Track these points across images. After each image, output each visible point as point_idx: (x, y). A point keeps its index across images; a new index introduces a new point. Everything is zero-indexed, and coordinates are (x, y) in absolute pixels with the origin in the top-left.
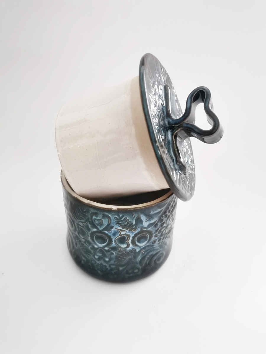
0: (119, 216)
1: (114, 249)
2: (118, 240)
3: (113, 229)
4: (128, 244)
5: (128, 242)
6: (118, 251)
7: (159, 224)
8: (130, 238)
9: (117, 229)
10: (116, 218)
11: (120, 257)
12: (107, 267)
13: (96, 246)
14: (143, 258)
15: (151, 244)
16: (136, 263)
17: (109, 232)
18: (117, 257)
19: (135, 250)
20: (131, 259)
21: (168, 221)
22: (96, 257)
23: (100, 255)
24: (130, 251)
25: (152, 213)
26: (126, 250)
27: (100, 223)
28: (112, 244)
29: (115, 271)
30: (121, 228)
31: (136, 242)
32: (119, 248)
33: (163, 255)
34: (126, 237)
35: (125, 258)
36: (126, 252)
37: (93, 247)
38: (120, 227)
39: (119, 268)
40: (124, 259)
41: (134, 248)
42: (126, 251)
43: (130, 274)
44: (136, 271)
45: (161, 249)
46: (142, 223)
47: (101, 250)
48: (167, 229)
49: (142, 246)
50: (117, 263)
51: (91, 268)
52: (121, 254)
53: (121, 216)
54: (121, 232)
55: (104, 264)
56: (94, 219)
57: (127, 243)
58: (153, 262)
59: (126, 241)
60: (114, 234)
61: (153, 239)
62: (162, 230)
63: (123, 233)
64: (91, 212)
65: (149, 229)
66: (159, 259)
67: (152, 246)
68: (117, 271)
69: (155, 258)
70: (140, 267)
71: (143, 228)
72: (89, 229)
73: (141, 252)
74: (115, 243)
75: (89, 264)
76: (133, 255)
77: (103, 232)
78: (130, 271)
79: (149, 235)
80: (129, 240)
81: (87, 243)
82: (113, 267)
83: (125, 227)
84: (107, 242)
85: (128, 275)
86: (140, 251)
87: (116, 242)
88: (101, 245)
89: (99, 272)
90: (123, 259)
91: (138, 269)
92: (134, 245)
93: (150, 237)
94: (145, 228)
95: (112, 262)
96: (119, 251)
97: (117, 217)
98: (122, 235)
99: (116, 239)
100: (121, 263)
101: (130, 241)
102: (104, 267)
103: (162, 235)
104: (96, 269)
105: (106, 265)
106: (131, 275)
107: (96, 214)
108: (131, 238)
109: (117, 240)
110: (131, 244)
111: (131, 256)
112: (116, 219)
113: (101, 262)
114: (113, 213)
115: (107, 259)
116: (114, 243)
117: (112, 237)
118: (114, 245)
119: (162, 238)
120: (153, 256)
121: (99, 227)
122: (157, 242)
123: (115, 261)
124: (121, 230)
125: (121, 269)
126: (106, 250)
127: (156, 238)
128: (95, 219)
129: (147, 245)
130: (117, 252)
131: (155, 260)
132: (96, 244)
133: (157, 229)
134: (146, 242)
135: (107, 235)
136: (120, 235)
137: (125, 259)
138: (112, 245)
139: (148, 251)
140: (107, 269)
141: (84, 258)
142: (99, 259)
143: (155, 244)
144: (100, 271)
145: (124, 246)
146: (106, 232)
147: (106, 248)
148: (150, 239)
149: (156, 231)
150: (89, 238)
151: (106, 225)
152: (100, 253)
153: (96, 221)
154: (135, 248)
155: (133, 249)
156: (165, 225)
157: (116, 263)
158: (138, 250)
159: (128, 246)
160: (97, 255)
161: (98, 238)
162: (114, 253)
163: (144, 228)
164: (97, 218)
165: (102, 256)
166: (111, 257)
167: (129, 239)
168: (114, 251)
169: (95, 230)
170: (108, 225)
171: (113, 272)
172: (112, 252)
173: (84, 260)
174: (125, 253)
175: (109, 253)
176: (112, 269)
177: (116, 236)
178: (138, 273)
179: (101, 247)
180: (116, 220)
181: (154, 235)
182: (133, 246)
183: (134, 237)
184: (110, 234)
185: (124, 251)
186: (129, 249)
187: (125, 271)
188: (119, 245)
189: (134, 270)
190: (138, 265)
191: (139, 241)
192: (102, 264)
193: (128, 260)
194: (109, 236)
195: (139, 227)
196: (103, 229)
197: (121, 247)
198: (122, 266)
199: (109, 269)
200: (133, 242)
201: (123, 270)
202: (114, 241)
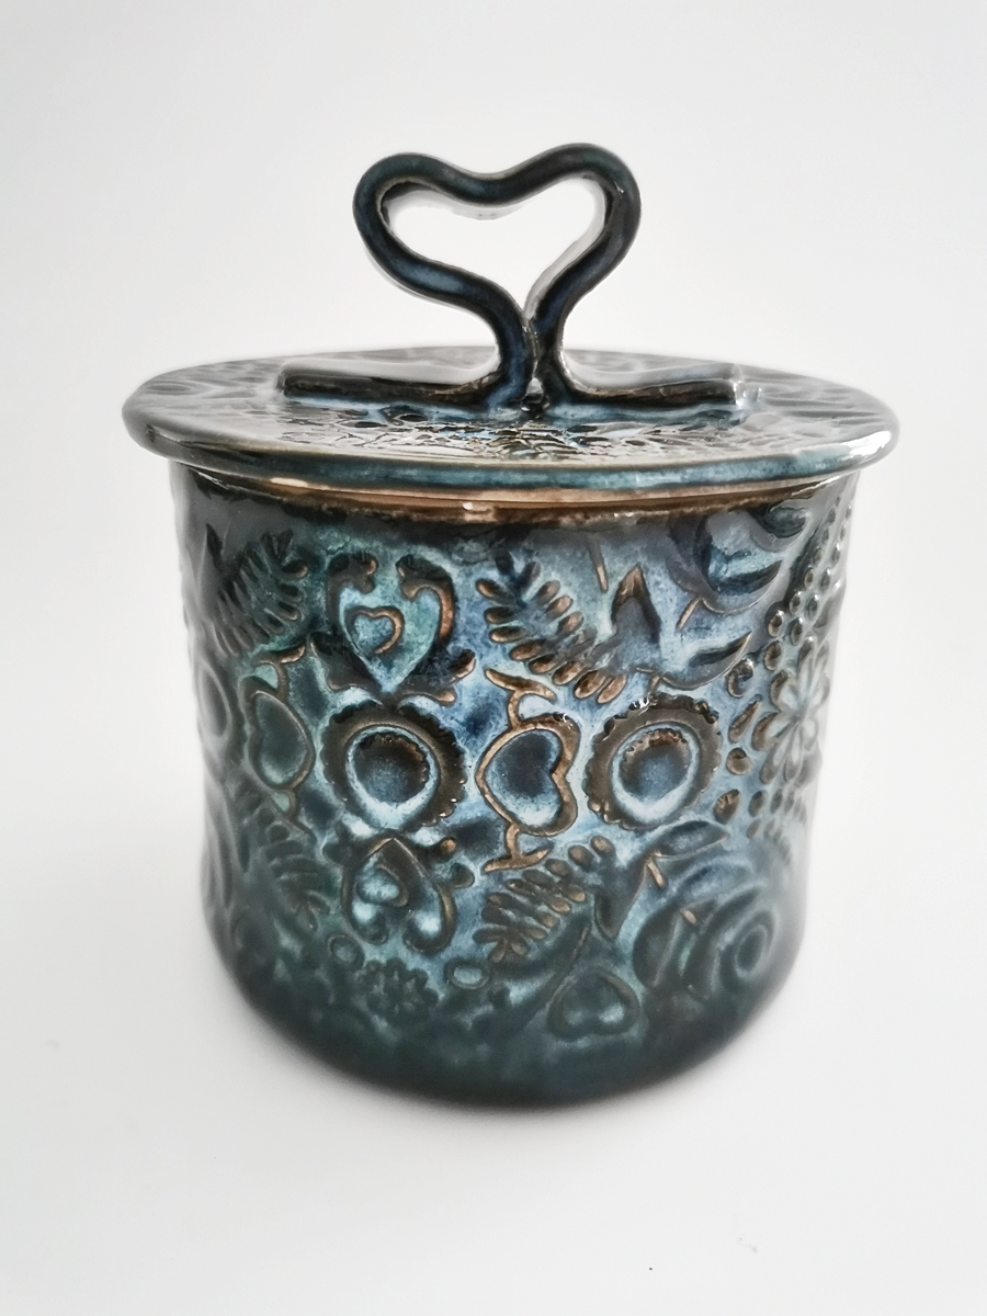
0: (505, 567)
1: (474, 835)
2: (500, 768)
3: (470, 680)
4: (565, 798)
5: (567, 784)
6: (500, 851)
7: (759, 674)
8: (575, 753)
9: (493, 672)
10: (490, 585)
11: (511, 904)
12: (433, 983)
13: (360, 829)
14: (658, 925)
15: (708, 818)
16: (615, 956)
17: (442, 704)
18: (492, 907)
19: (609, 854)
20: (579, 923)
21: (804, 676)
22: (364, 912)
23: (389, 891)
24: (578, 855)
25: (718, 569)
26: (550, 847)
27: (388, 639)
28: (462, 797)
29: (479, 1012)
30: (519, 670)
31: (618, 785)
32: (508, 825)
33: (769, 927)
34: (555, 745)
35: (543, 908)
36: (549, 864)
37: (345, 833)
38: (511, 655)
39: (506, 992)
40: (540, 918)
41: (599, 838)
42: (552, 856)
43: (572, 1034)
44: (614, 1015)
45: (761, 883)
46: (654, 638)
47: (397, 854)
48: (797, 740)
49: (653, 826)
50: (493, 952)
51: (332, 1000)
52: (518, 875)
53: (519, 566)
54: (521, 699)
55: (414, 962)
56: (347, 611)
57: (557, 790)
58: (716, 964)
59: (552, 771)
60: (477, 723)
61: (722, 779)
62: (775, 728)
63: (532, 706)
64: (328, 560)
65: (697, 694)
66: (748, 950)
67: (717, 835)
68: (490, 1008)
69: (728, 937)
70: (638, 989)
71: (661, 681)
72: (316, 703)
73: (645, 871)
74: (483, 793)
75: (321, 974)
76: (594, 887)
77: (404, 702)
78: (576, 1017)
79: (698, 743)
80: (569, 765)
81: (304, 820)
82: (468, 979)
83: (545, 660)
84: (430, 785)
85: (563, 1044)
86: (638, 864)
87: (489, 778)
88: (391, 814)
89: (381, 1024)
90: (532, 922)
91: (625, 999)
92: (602, 811)
93: (700, 755)
94: (674, 680)
95: (463, 942)
96: (507, 857)
97: (494, 575)
98: (524, 722)
99: (490, 755)
100: (517, 948)
101: (576, 776)
102: (410, 985)
103: (765, 773)
104: (361, 1003)
105: (424, 966)
106: (582, 1043)
107: (356, 568)
108: (585, 753)
109: (493, 768)
110: (581, 798)
111: (581, 897)
112: (486, 598)
113: (396, 947)
114: (472, 547)
115: (430, 924)
116: (471, 788)
117: (460, 743)
118: (471, 808)
119: (770, 789)
120: (724, 915)
121: (377, 670)
122: (742, 815)
123: (480, 938)
124: (520, 683)
125: (517, 992)
126: (419, 850)
127: (737, 783)
128: (356, 612)
129: (683, 820)
130: (490, 862)
131: (730, 949)
132: (359, 811)
133: (742, 704)
134: (678, 793)
135: (428, 724)
136: (510, 729)
137: (547, 915)
138: (463, 805)
139: (690, 872)
140: (430, 997)
141: (287, 941)
142: (378, 932)
143: (728, 828)
144: (389, 1020)
145: (536, 813)
146: (423, 703)
147: (426, 836)
148: (700, 781)
149: (738, 725)
150: (319, 767)
151: (424, 649)
152: (389, 880)
153: (361, 623)
154: (611, 834)
155: (593, 841)
156: (786, 697)
157: (488, 947)
158: (626, 849)
159: (562, 819)
160: (366, 899)
161: (382, 752)
162: (475, 868)
163: (668, 675)
164: (372, 600)
165: (397, 899)
166: (458, 901)
167: (569, 755)
168: (473, 859)
169: (355, 696)
170: (439, 645)
171: (468, 1020)
172: (463, 859)
173: (287, 956)
174: (541, 869)
175: (442, 871)
176: (461, 999)
177: (491, 736)
179: (390, 833)
180: (486, 605)
181: (725, 749)
182: (595, 820)
183: (602, 747)
184: (449, 722)
185: (540, 855)
186: (567, 839)
187: (542, 1014)
188: (503, 808)
189: (602, 1008)
190: (625, 975)
191: (634, 783)
192: (395, 965)
193: (563, 925)
194: (445, 740)
195: (633, 670)
196: (402, 686)
197: (518, 822)
198: (522, 971)
199: (441, 996)
200: (595, 784)
201: (532, 1004)
202: (476, 772)
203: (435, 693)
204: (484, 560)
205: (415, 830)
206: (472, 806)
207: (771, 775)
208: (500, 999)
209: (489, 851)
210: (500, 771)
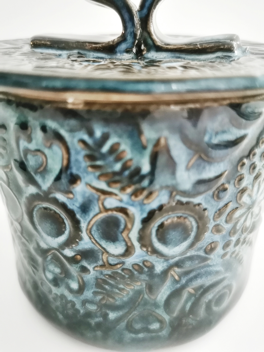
0: (91, 133)
1: (89, 255)
2: (97, 227)
3: (79, 188)
4: (129, 244)
5: (129, 239)
6: (100, 263)
7: (231, 189)
8: (133, 225)
9: (90, 186)
10: (83, 142)
11: (107, 283)
12: (78, 306)
13: (43, 244)
14: (176, 294)
15: (201, 253)
16: (156, 305)
17: (68, 198)
18: (100, 283)
19: (151, 268)
20: (139, 293)
21: (256, 188)
22: (49, 275)
23: (57, 270)
24: (136, 267)
26: (123, 263)
27: (42, 165)
28: (81, 239)
29: (97, 320)
30: (103, 185)
31: (154, 240)
32: (103, 253)
33: (230, 291)
34: (123, 221)
35: (121, 286)
36: (123, 270)
37: (38, 245)
38: (99, 178)
39: (108, 314)
40: (120, 289)
41: (147, 261)
42: (125, 267)
43: (136, 332)
44: (155, 326)
45: (228, 275)
46: (173, 173)
47: (57, 257)
48: (250, 215)
49: (173, 257)
50: (101, 300)
52: (109, 273)
53: (98, 133)
54: (105, 199)
55: (70, 297)
56: (24, 150)
57: (124, 240)
58: (204, 306)
59: (122, 232)
60: (85, 208)
61: (208, 237)
62: (237, 214)
63: (111, 202)
65: (196, 200)
66: (219, 300)
67: (205, 259)
68: (101, 319)
69: (209, 296)
70: (167, 318)
71: (177, 194)
72: (19, 190)
73: (169, 275)
74: (90, 238)
75: (40, 293)
76: (144, 280)
77: (52, 195)
78: (138, 326)
79: (197, 222)
80: (130, 230)
82: (92, 308)
83: (116, 182)
84: (67, 232)
85: (133, 336)
86: (165, 273)
87: (93, 233)
89: (60, 316)
90: (117, 291)
91: (161, 322)
92: (147, 251)
93: (198, 227)
94: (184, 193)
95: (88, 294)
96: (103, 266)
97: (86, 137)
98: (107, 210)
99: (92, 223)
100: (111, 300)
101: (134, 235)
102: (69, 305)
103: (233, 232)
104: (54, 306)
105: (74, 300)
106: (141, 336)
108: (137, 225)
109: (94, 228)
110: (137, 245)
111: (139, 284)
112: (83, 149)
113: (61, 291)
114: (73, 122)
115: (75, 286)
116: (84, 235)
117: (78, 216)
118: (86, 244)
119: (234, 239)
120: (206, 290)
121: (38, 178)
122: (219, 250)
123: (95, 293)
124: (103, 192)
125: (112, 316)
126: (66, 257)
127: (217, 237)
128: (26, 152)
129: (188, 254)
130: (97, 266)
131: (210, 301)
133: (222, 204)
134: (185, 244)
135: (63, 206)
136: (100, 212)
137: (123, 289)
138: (82, 242)
139: (192, 275)
140: (78, 311)
142: (56, 282)
143: (212, 256)
144: (63, 315)
145: (116, 249)
146: (61, 197)
147: (68, 253)
148: (197, 238)
149: (220, 212)
150: (25, 217)
151: (57, 172)
152: (57, 266)
153: (29, 157)
154: (153, 259)
155: (144, 262)
156: (245, 199)
157: (99, 297)
158: (159, 267)
159: (128, 251)
160: (49, 271)
162: (90, 267)
163: (181, 191)
164: (32, 146)
165: (61, 273)
166: (85, 279)
167: (129, 226)
168: (89, 264)
169: (32, 190)
170: (64, 170)
171: (92, 322)
172: (85, 263)
174: (120, 271)
175: (76, 267)
176: (89, 315)
177: (92, 214)
178: (160, 334)
179: (54, 249)
180: (84, 153)
181: (211, 225)
182: (145, 254)
184: (74, 206)
185: (119, 266)
186: (130, 261)
187: (123, 324)
188: (100, 245)
189: (150, 323)
190: (161, 312)
191: (163, 239)
192: (63, 297)
193: (131, 293)
194: (71, 214)
195: (162, 188)
196: (50, 188)
197: (107, 252)
198: (115, 308)
199: (82, 311)
200: (142, 238)
201: (118, 320)
202: (87, 230)
203: (65, 193)
204: (80, 130)
205: (63, 249)
207: (235, 233)
208: (105, 316)
209: (96, 262)
210: (98, 230)
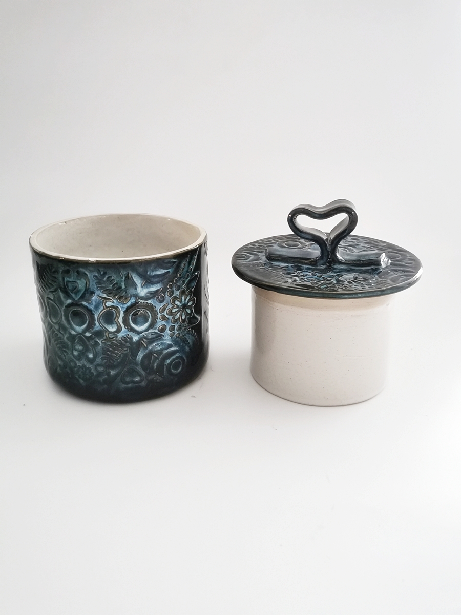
0: (99, 272)
1: (99, 334)
2: (103, 318)
3: (94, 298)
4: (119, 325)
5: (119, 322)
6: (105, 338)
7: (166, 297)
8: (120, 315)
9: (99, 296)
10: (96, 276)
11: (109, 351)
12: (93, 370)
13: (73, 333)
14: (147, 357)
15: (158, 332)
16: (136, 364)
17: (89, 303)
18: (105, 351)
19: (131, 339)
20: (126, 355)
21: (182, 298)
22: (76, 353)
23: (81, 348)
24: (123, 338)
25: (150, 273)
26: (117, 337)
27: (75, 289)
28: (95, 325)
29: (104, 377)
30: (105, 296)
31: (131, 322)
32: (106, 332)
33: (183, 361)
34: (115, 313)
36: (117, 341)
37: (70, 334)
38: (102, 292)
39: (110, 372)
40: (115, 354)
41: (128, 335)
42: (117, 339)
43: (128, 383)
44: (137, 379)
45: (177, 349)
46: (136, 289)
47: (81, 338)
48: (183, 313)
49: (141, 332)
50: (106, 362)
51: (70, 376)
52: (109, 344)
53: (102, 273)
54: (106, 302)
55: (88, 365)
56: (66, 282)
57: (116, 323)
58: (166, 368)
59: (115, 319)
60: (97, 307)
61: (159, 322)
62: (174, 310)
63: (109, 304)
64: (61, 270)
65: (149, 302)
66: (175, 365)
67: (160, 335)
68: (106, 376)
69: (168, 361)
70: (143, 373)
71: (139, 299)
72: (61, 303)
73: (141, 343)
74: (99, 324)
75: (68, 370)
76: (128, 347)
77: (80, 303)
78: (128, 379)
79: (151, 313)
80: (119, 317)
81: (61, 331)
82: (101, 369)
83: (110, 293)
84: (87, 322)
85: (125, 386)
86: (139, 342)
87: (101, 321)
88: (80, 329)
89: (82, 381)
91: (140, 375)
92: (128, 328)
93: (152, 317)
94: (142, 298)
95: (99, 360)
96: (107, 339)
97: (97, 274)
98: (107, 307)
99: (100, 315)
100: (111, 361)
101: (120, 320)
102: (87, 371)
103: (173, 320)
104: (77, 377)
105: (90, 366)
106: (130, 385)
107: (67, 272)
108: (122, 315)
109: (101, 318)
110: (122, 325)
111: (125, 349)
112: (96, 280)
113: (84, 362)
114: (91, 268)
115: (91, 356)
116: (97, 323)
117: (93, 312)
118: (97, 327)
119: (175, 325)
120: (164, 356)
121: (73, 295)
122: (168, 331)
123: (102, 359)
124: (105, 298)
125: (113, 372)
126: (86, 337)
127: (165, 323)
128: (68, 282)
129: (150, 331)
130: (103, 340)
131: (169, 365)
132: (73, 329)
133: (162, 304)
134: (146, 325)
135: (86, 308)
136: (104, 309)
137: (118, 353)
138: (95, 327)
139: (154, 344)
140: (92, 374)
141: (60, 362)
142: (79, 358)
143: (163, 334)
145: (112, 329)
146: (84, 303)
147: (88, 334)
148: (153, 322)
149: (162, 308)
150: (63, 318)
151: (83, 291)
152: (81, 345)
153: (69, 285)
154: (131, 334)
156: (177, 302)
158: (135, 338)
159: (119, 330)
160: (76, 350)
161: (76, 314)
162: (100, 342)
163: (140, 297)
164: (70, 280)
165: (83, 350)
166: (97, 350)
167: (118, 315)
168: (99, 340)
169: (69, 301)
170: (86, 290)
171: (101, 379)
172: (97, 340)
173: (60, 366)
174: (115, 342)
175: (92, 342)
176: (99, 375)
177: (100, 310)
178: (141, 384)
179: (80, 334)
180: (96, 281)
181: (159, 315)
182: (127, 330)
183: (126, 313)
184: (92, 307)
185: (114, 339)
186: (121, 335)
187: (119, 378)
188: (105, 327)
189: (134, 377)
190: (139, 369)
191: (135, 322)
192: (84, 366)
193: (122, 356)
194: (90, 311)
195: (131, 296)
196: (79, 299)
197: (108, 331)
198: (113, 367)
199: (95, 373)
200: (125, 321)
201: (116, 375)
202: (98, 319)
203: (87, 301)
204: (94, 271)
205: (85, 333)
206: (97, 326)
207: (175, 322)
208: (108, 374)
209: (103, 338)
